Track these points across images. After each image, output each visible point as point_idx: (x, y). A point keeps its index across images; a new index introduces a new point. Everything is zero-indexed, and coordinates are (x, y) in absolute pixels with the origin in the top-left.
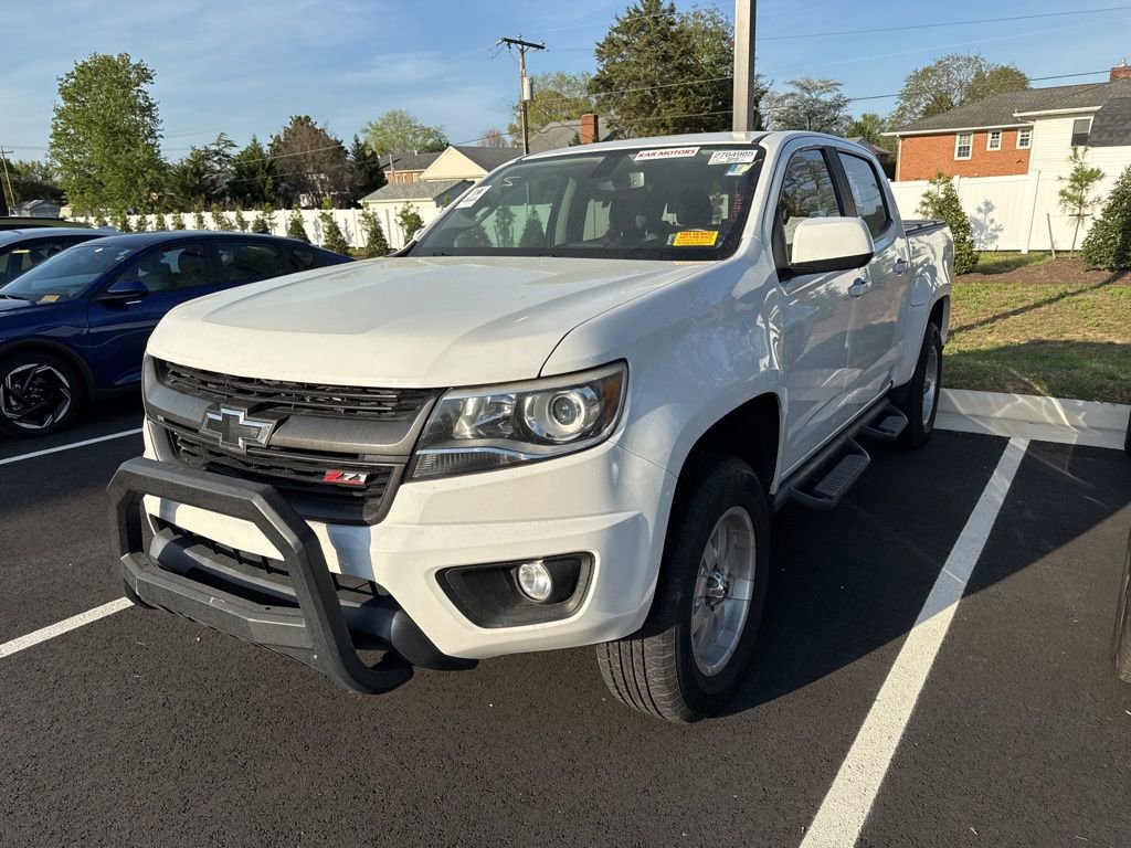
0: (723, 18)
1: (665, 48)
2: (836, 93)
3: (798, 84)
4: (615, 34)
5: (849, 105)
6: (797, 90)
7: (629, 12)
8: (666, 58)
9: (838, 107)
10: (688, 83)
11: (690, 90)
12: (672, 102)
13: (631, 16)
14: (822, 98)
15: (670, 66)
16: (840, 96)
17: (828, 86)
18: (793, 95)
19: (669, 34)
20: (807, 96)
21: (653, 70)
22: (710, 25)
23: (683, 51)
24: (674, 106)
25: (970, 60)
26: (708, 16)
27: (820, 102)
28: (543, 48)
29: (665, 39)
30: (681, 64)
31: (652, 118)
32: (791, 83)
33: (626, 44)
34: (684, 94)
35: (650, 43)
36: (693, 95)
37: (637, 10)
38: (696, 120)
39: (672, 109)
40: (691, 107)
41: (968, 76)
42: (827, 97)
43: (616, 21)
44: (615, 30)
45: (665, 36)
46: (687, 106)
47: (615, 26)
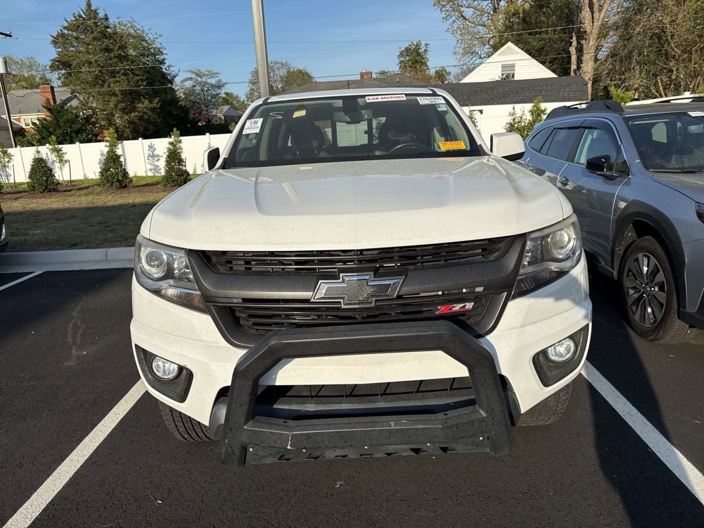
0: (140, 27)
1: (106, 44)
2: (217, 79)
3: (193, 72)
4: (66, 32)
5: (226, 86)
6: (193, 76)
7: (75, 17)
8: (107, 50)
9: (219, 87)
10: (127, 67)
11: (129, 72)
12: (117, 79)
13: (77, 20)
14: (209, 81)
15: (112, 55)
16: (220, 81)
17: (212, 75)
18: (191, 79)
19: (107, 34)
20: (200, 79)
21: (100, 58)
22: (132, 31)
23: (119, 46)
24: (119, 82)
25: (283, 64)
26: (129, 25)
27: (208, 84)
28: (11, 36)
29: (105, 36)
30: (119, 54)
31: (105, 89)
32: (189, 71)
33: (77, 38)
34: (125, 74)
35: (94, 39)
36: (131, 75)
37: (80, 16)
38: (136, 92)
39: (118, 84)
40: (132, 83)
41: (283, 72)
42: (213, 81)
43: (65, 22)
44: (65, 28)
45: (105, 35)
46: (129, 82)
47: (66, 26)
